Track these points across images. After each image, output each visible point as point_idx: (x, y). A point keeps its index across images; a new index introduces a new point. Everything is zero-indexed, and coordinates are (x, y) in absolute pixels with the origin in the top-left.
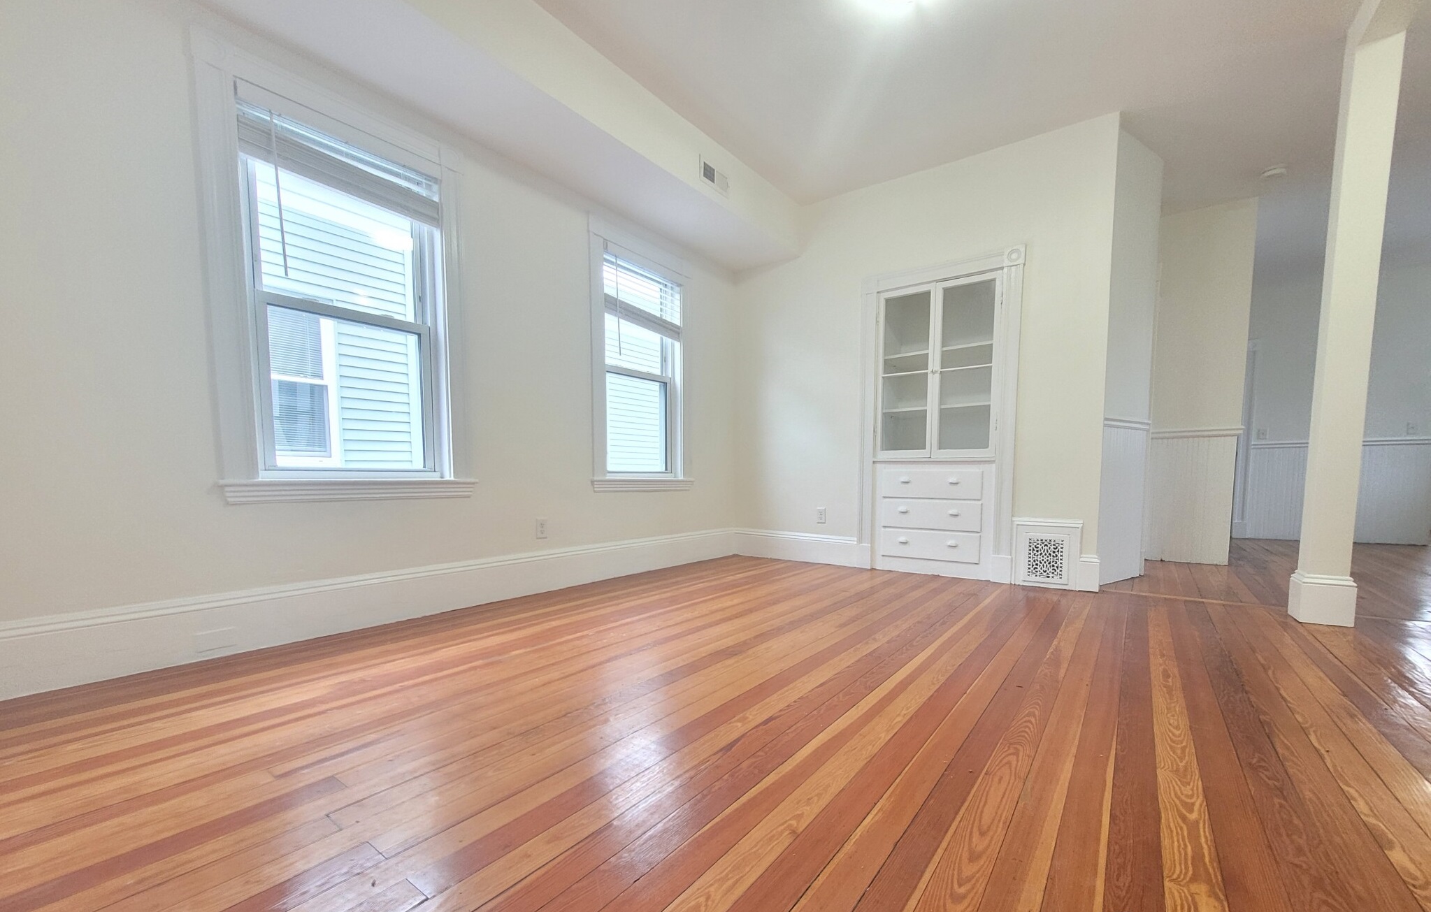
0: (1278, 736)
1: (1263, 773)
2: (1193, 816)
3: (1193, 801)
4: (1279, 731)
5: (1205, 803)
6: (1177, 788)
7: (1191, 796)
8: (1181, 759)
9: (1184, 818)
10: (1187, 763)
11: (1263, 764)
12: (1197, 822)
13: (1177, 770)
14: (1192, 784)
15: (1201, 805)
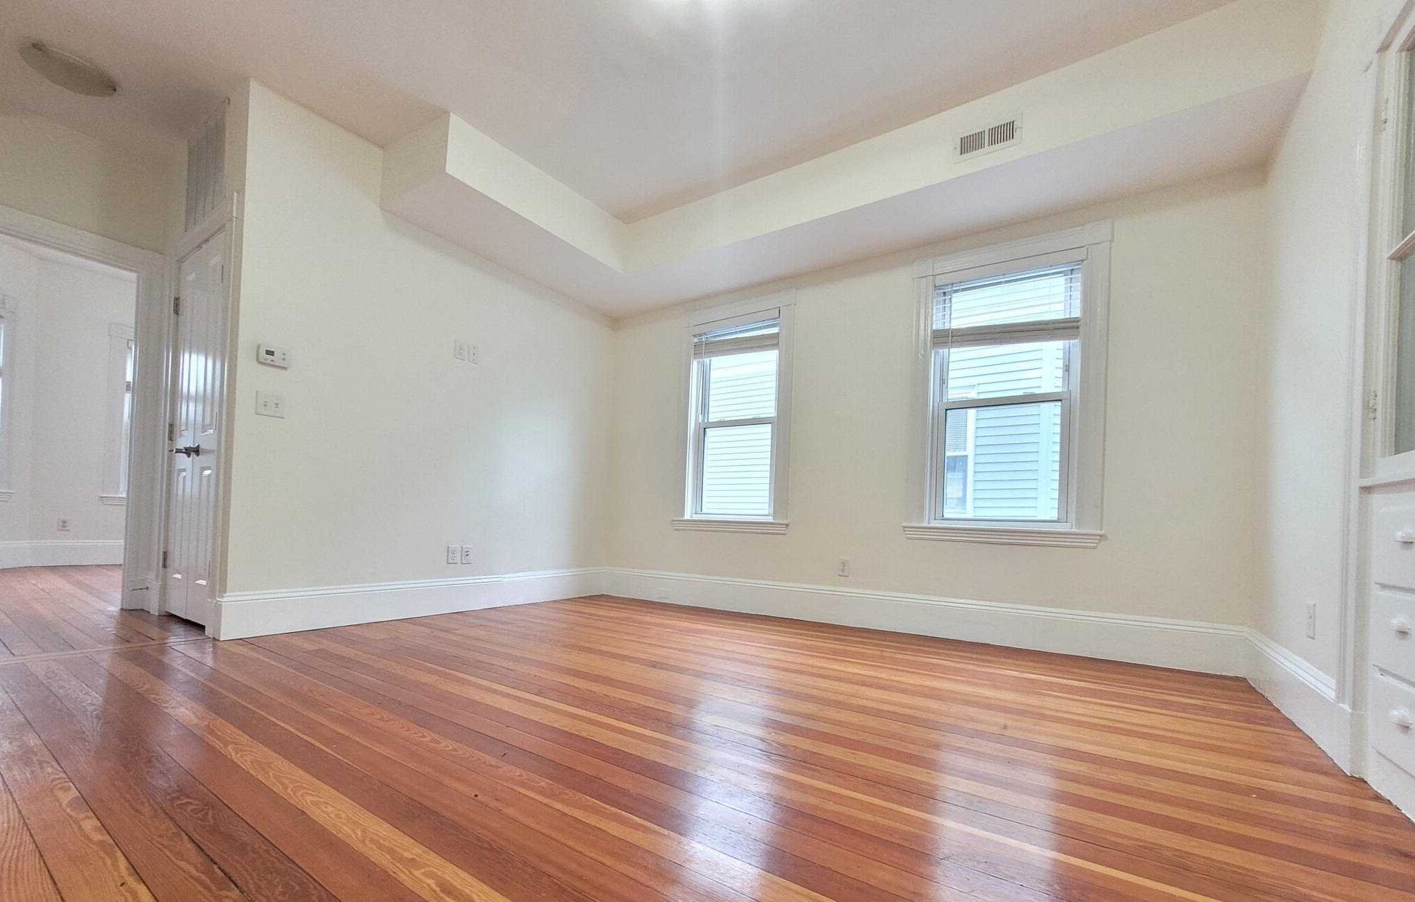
0: (196, 868)
1: (196, 805)
2: (230, 747)
3: (238, 755)
4: (198, 880)
5: (229, 757)
6: (257, 756)
7: (242, 756)
8: (275, 776)
9: (235, 743)
10: (269, 776)
11: (200, 815)
12: (226, 746)
13: (270, 767)
14: (250, 763)
15: (231, 755)
